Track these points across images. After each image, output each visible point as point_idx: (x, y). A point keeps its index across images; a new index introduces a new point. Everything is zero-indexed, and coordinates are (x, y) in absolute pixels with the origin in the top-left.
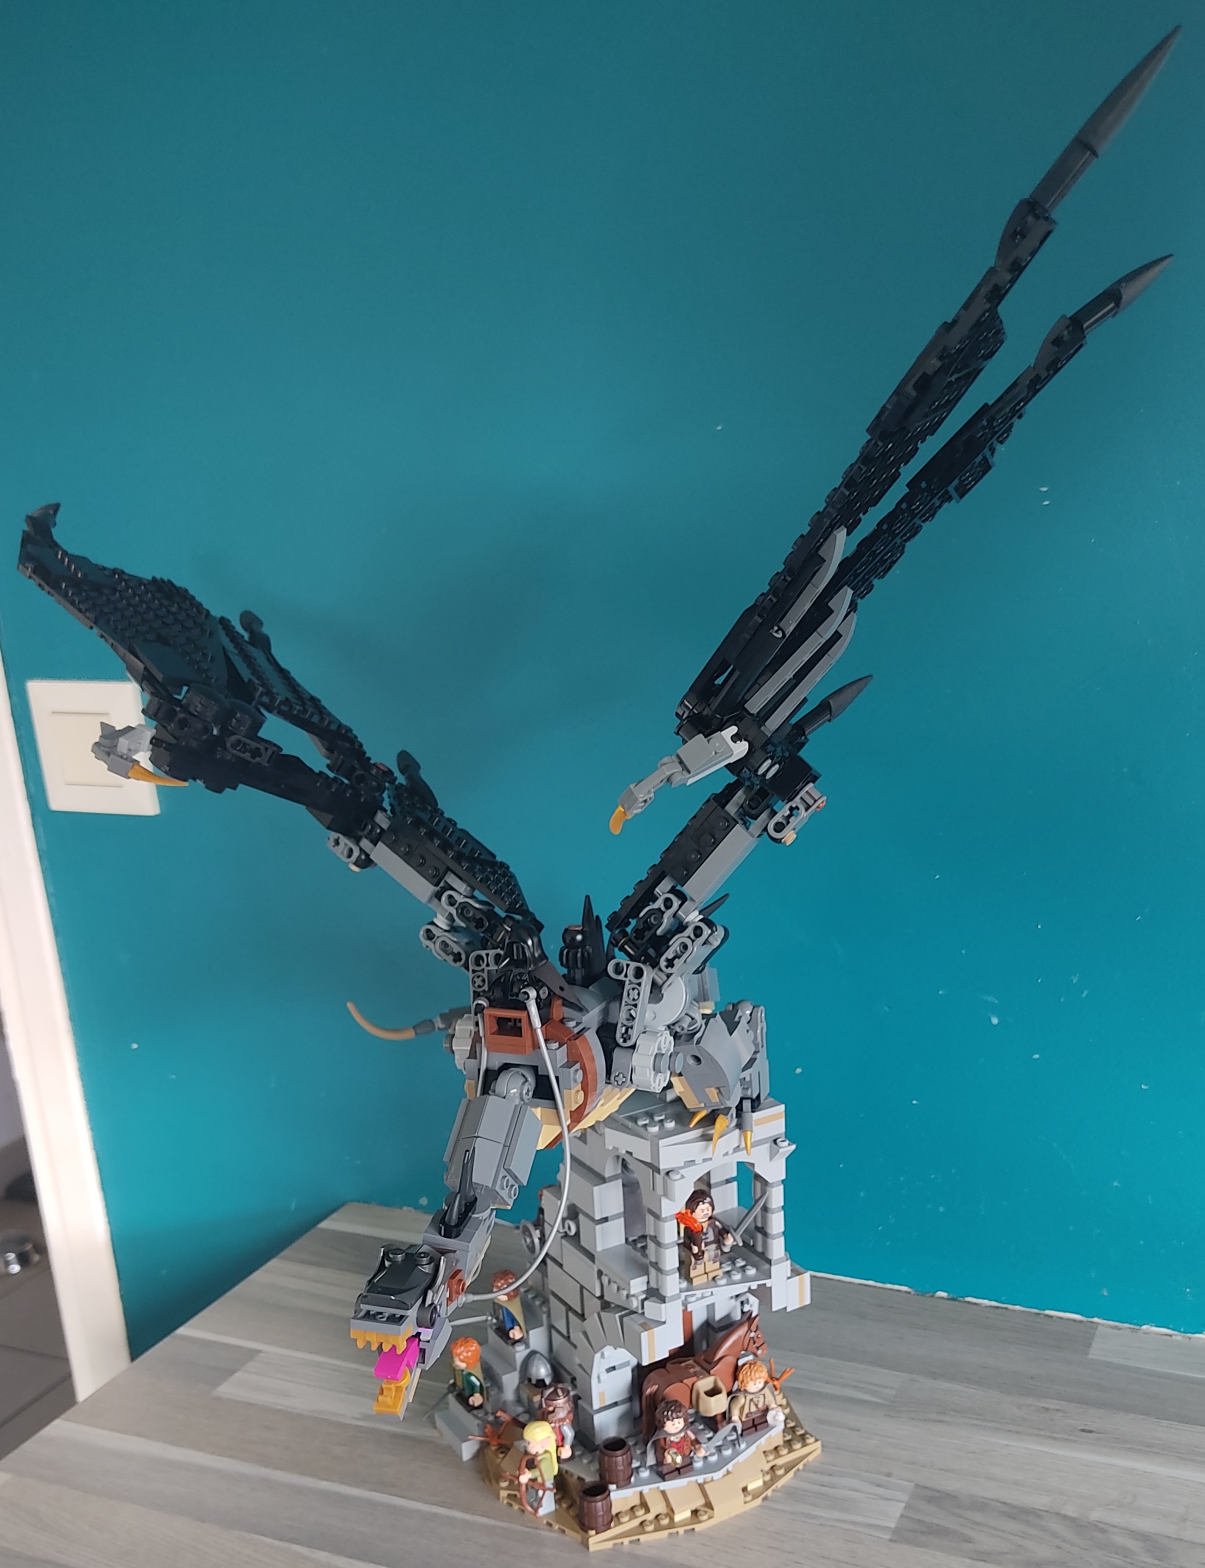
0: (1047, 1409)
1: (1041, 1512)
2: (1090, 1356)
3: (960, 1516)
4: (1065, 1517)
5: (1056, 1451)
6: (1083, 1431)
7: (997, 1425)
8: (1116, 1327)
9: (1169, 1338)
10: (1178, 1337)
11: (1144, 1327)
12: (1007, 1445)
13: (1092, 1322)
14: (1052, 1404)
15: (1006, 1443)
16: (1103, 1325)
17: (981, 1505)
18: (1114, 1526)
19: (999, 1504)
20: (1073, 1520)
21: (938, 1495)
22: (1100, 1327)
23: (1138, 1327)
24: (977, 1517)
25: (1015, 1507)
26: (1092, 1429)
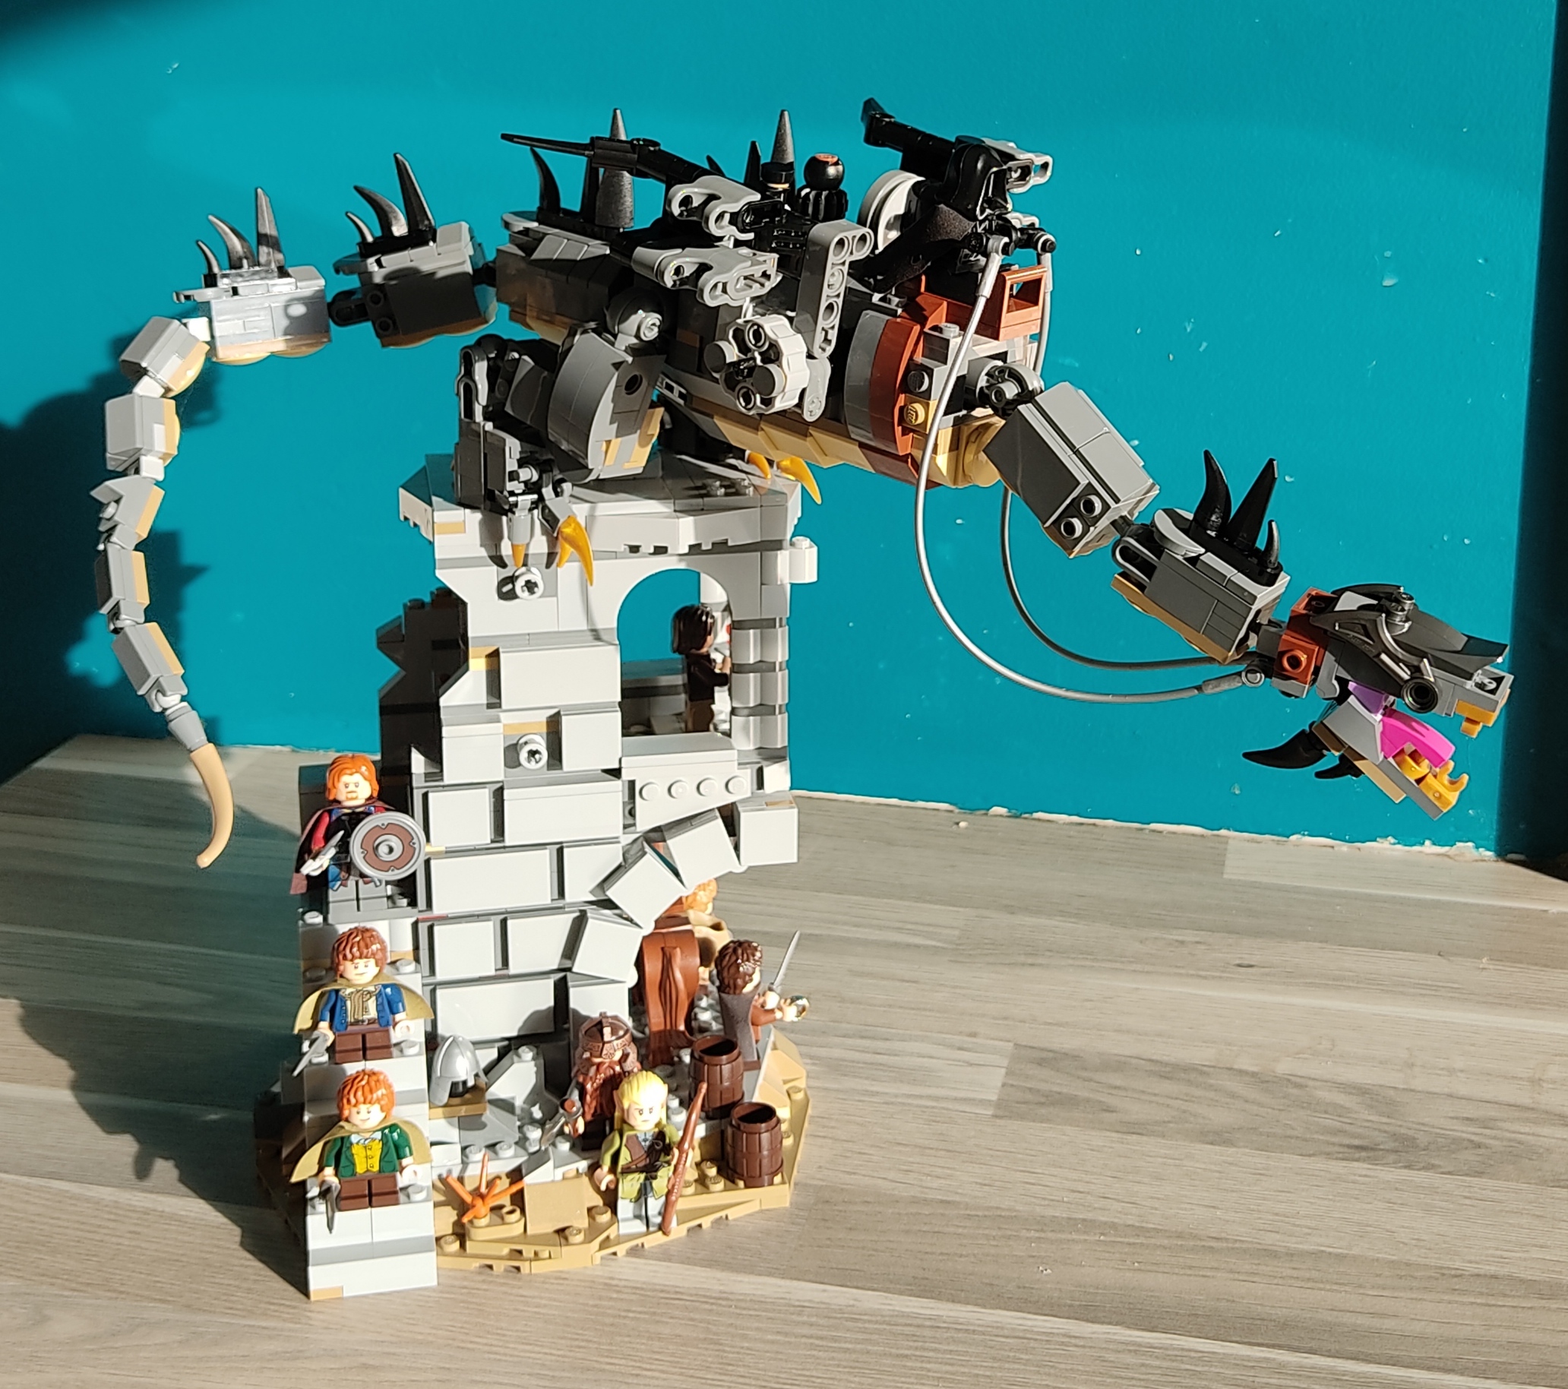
0: (1182, 942)
1: (1205, 1069)
2: (1225, 876)
3: (1090, 1080)
4: (1241, 1072)
5: (1209, 993)
6: (1240, 966)
7: (1118, 965)
8: (1253, 841)
9: (1330, 850)
10: (1344, 848)
11: (1293, 838)
12: (1137, 989)
13: (1218, 836)
14: (1189, 936)
15: (1134, 986)
16: (1234, 838)
17: (1118, 1065)
18: (1314, 1079)
19: (1143, 1062)
20: (1254, 1074)
21: (1051, 1055)
22: (1230, 841)
23: (1285, 839)
24: (1117, 1080)
25: (1167, 1064)
26: (1252, 963)
